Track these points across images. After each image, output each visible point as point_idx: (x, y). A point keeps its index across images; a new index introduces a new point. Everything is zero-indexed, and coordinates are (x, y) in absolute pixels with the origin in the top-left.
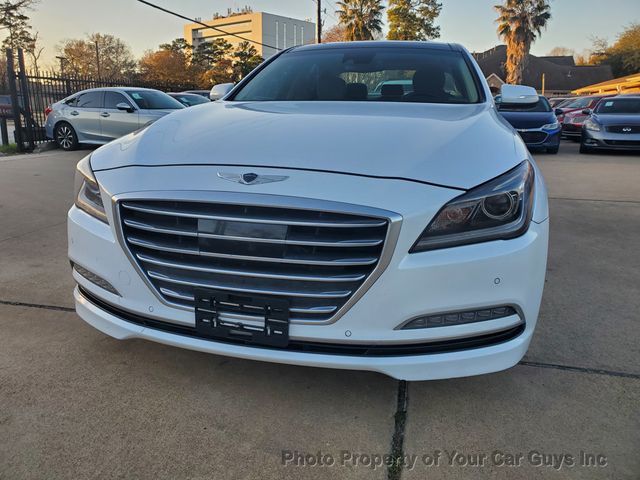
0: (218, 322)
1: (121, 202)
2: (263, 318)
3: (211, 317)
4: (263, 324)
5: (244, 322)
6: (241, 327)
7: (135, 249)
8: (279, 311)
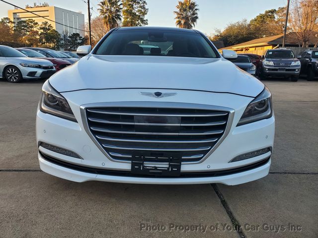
0: (143, 167)
1: (86, 109)
2: (168, 163)
3: (139, 165)
4: (167, 166)
5: (157, 166)
6: (156, 168)
7: (95, 133)
8: (176, 159)
